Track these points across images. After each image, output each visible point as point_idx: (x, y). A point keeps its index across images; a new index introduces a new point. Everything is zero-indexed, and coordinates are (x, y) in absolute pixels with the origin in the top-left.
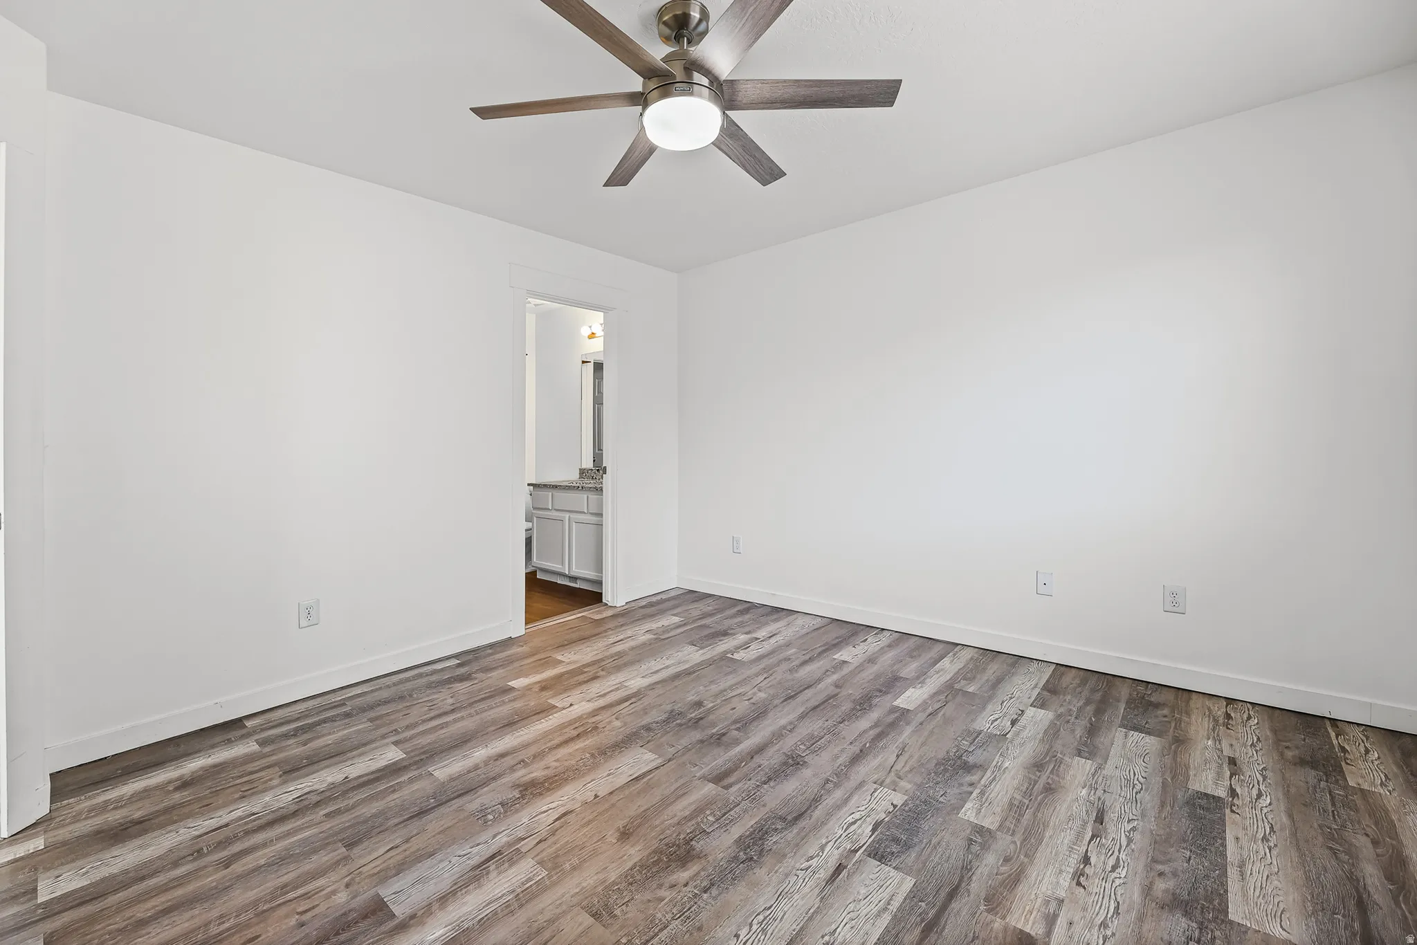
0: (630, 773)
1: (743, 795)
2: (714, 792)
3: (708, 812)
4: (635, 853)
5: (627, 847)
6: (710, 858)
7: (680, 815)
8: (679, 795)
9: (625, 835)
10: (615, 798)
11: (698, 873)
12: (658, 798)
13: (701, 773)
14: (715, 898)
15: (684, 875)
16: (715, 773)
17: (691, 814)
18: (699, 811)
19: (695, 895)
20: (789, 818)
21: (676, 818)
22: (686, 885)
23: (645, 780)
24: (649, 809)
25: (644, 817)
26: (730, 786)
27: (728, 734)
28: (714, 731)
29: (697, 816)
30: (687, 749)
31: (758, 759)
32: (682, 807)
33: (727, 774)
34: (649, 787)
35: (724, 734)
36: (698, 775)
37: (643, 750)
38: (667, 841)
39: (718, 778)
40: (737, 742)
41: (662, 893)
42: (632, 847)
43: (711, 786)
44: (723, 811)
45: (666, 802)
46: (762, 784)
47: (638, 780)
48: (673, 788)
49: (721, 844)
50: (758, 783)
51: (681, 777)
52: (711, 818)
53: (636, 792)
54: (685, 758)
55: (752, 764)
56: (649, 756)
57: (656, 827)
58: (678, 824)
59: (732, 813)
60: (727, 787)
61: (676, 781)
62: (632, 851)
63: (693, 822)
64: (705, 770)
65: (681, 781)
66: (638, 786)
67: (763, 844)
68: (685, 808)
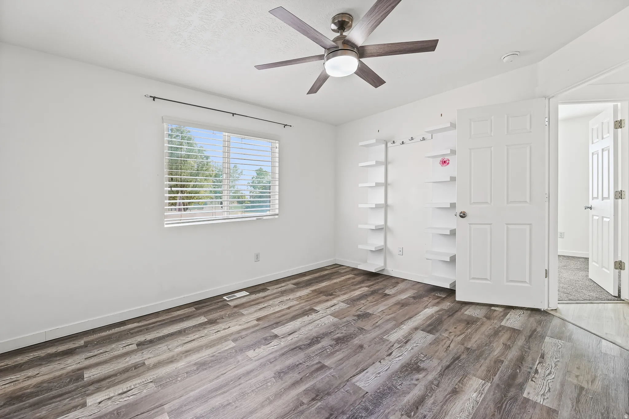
0: (368, 374)
1: (313, 358)
2: (325, 361)
3: (329, 352)
4: (356, 341)
5: (359, 343)
6: (330, 339)
7: (340, 352)
8: (342, 361)
9: (361, 347)
10: (370, 361)
11: (334, 336)
12: (351, 360)
13: (331, 371)
14: (329, 330)
15: (338, 335)
16: (324, 370)
17: (336, 352)
18: (332, 354)
19: (335, 331)
20: (298, 349)
21: (342, 351)
22: (338, 333)
23: (359, 369)
24: (354, 355)
25: (355, 352)
26: (317, 363)
27: (310, 399)
28: (319, 404)
29: (334, 351)
30: (338, 388)
31: (299, 377)
32: (339, 356)
33: (318, 370)
34: (357, 365)
35: (313, 399)
36: (332, 370)
37: (366, 389)
38: (345, 344)
39: (322, 367)
40: (306, 392)
41: (345, 332)
42: (357, 343)
43: (326, 364)
44: (323, 352)
45: (348, 357)
46: (302, 363)
47: (363, 369)
48: (344, 364)
49: (325, 342)
50: (304, 363)
51: (341, 369)
52: (328, 350)
53: (362, 363)
54: (339, 382)
55: (302, 374)
56: (361, 384)
57: (350, 349)
58: (341, 349)
59: (320, 352)
60: (320, 362)
61: (343, 368)
62: (357, 342)
63: (335, 350)
64: (328, 373)
65: (340, 367)
66: (362, 366)
67: (311, 341)
68: (338, 355)
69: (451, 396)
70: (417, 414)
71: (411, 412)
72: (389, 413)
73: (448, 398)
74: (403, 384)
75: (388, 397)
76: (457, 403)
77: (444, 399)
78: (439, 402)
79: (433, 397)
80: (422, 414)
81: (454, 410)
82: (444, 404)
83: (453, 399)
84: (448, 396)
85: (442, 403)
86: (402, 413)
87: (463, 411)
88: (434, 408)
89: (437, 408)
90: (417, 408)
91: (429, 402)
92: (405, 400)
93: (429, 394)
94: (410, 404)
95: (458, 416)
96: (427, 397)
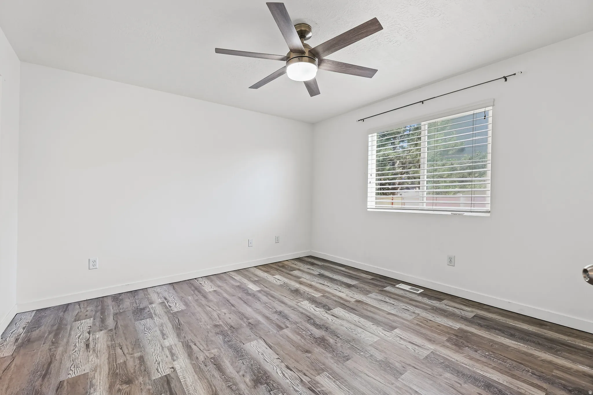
69: (213, 391)
70: (210, 363)
71: (214, 360)
72: (220, 350)
73: (212, 388)
74: (243, 365)
75: (234, 353)
76: (204, 391)
77: (213, 384)
78: (213, 379)
79: (219, 378)
80: (209, 365)
81: (200, 385)
82: (208, 382)
83: (209, 390)
84: (214, 389)
85: (210, 381)
86: (216, 356)
87: (195, 390)
88: (209, 374)
89: (208, 376)
90: (215, 364)
91: (216, 374)
92: (226, 361)
93: (224, 377)
94: (221, 362)
95: (193, 385)
96: (221, 374)
